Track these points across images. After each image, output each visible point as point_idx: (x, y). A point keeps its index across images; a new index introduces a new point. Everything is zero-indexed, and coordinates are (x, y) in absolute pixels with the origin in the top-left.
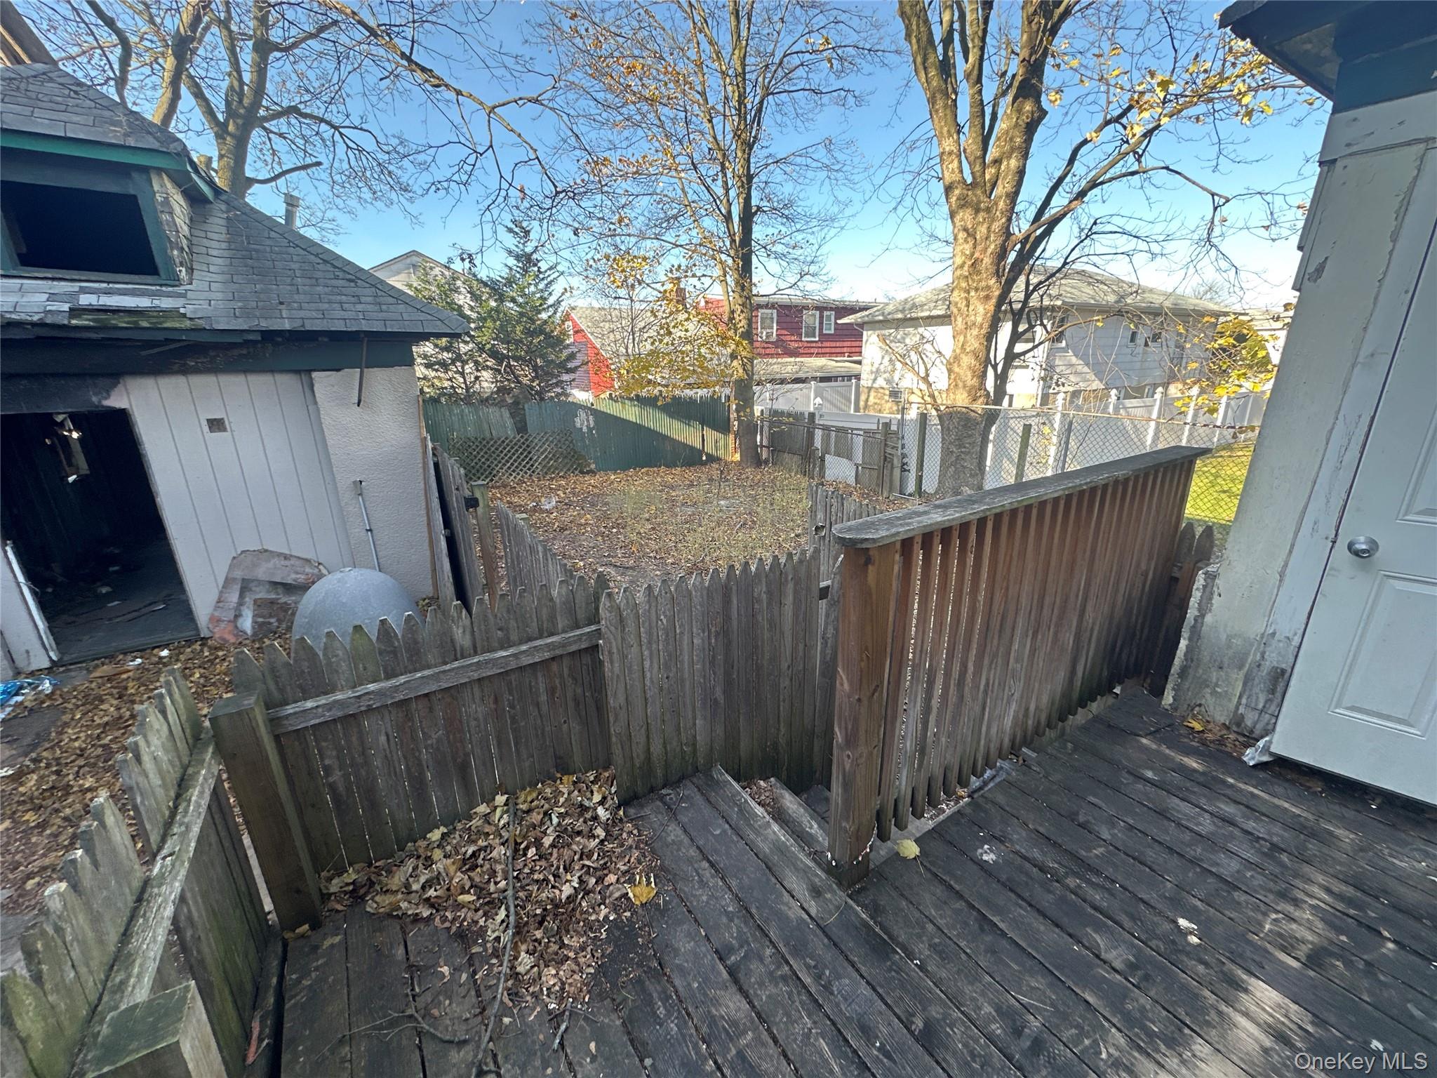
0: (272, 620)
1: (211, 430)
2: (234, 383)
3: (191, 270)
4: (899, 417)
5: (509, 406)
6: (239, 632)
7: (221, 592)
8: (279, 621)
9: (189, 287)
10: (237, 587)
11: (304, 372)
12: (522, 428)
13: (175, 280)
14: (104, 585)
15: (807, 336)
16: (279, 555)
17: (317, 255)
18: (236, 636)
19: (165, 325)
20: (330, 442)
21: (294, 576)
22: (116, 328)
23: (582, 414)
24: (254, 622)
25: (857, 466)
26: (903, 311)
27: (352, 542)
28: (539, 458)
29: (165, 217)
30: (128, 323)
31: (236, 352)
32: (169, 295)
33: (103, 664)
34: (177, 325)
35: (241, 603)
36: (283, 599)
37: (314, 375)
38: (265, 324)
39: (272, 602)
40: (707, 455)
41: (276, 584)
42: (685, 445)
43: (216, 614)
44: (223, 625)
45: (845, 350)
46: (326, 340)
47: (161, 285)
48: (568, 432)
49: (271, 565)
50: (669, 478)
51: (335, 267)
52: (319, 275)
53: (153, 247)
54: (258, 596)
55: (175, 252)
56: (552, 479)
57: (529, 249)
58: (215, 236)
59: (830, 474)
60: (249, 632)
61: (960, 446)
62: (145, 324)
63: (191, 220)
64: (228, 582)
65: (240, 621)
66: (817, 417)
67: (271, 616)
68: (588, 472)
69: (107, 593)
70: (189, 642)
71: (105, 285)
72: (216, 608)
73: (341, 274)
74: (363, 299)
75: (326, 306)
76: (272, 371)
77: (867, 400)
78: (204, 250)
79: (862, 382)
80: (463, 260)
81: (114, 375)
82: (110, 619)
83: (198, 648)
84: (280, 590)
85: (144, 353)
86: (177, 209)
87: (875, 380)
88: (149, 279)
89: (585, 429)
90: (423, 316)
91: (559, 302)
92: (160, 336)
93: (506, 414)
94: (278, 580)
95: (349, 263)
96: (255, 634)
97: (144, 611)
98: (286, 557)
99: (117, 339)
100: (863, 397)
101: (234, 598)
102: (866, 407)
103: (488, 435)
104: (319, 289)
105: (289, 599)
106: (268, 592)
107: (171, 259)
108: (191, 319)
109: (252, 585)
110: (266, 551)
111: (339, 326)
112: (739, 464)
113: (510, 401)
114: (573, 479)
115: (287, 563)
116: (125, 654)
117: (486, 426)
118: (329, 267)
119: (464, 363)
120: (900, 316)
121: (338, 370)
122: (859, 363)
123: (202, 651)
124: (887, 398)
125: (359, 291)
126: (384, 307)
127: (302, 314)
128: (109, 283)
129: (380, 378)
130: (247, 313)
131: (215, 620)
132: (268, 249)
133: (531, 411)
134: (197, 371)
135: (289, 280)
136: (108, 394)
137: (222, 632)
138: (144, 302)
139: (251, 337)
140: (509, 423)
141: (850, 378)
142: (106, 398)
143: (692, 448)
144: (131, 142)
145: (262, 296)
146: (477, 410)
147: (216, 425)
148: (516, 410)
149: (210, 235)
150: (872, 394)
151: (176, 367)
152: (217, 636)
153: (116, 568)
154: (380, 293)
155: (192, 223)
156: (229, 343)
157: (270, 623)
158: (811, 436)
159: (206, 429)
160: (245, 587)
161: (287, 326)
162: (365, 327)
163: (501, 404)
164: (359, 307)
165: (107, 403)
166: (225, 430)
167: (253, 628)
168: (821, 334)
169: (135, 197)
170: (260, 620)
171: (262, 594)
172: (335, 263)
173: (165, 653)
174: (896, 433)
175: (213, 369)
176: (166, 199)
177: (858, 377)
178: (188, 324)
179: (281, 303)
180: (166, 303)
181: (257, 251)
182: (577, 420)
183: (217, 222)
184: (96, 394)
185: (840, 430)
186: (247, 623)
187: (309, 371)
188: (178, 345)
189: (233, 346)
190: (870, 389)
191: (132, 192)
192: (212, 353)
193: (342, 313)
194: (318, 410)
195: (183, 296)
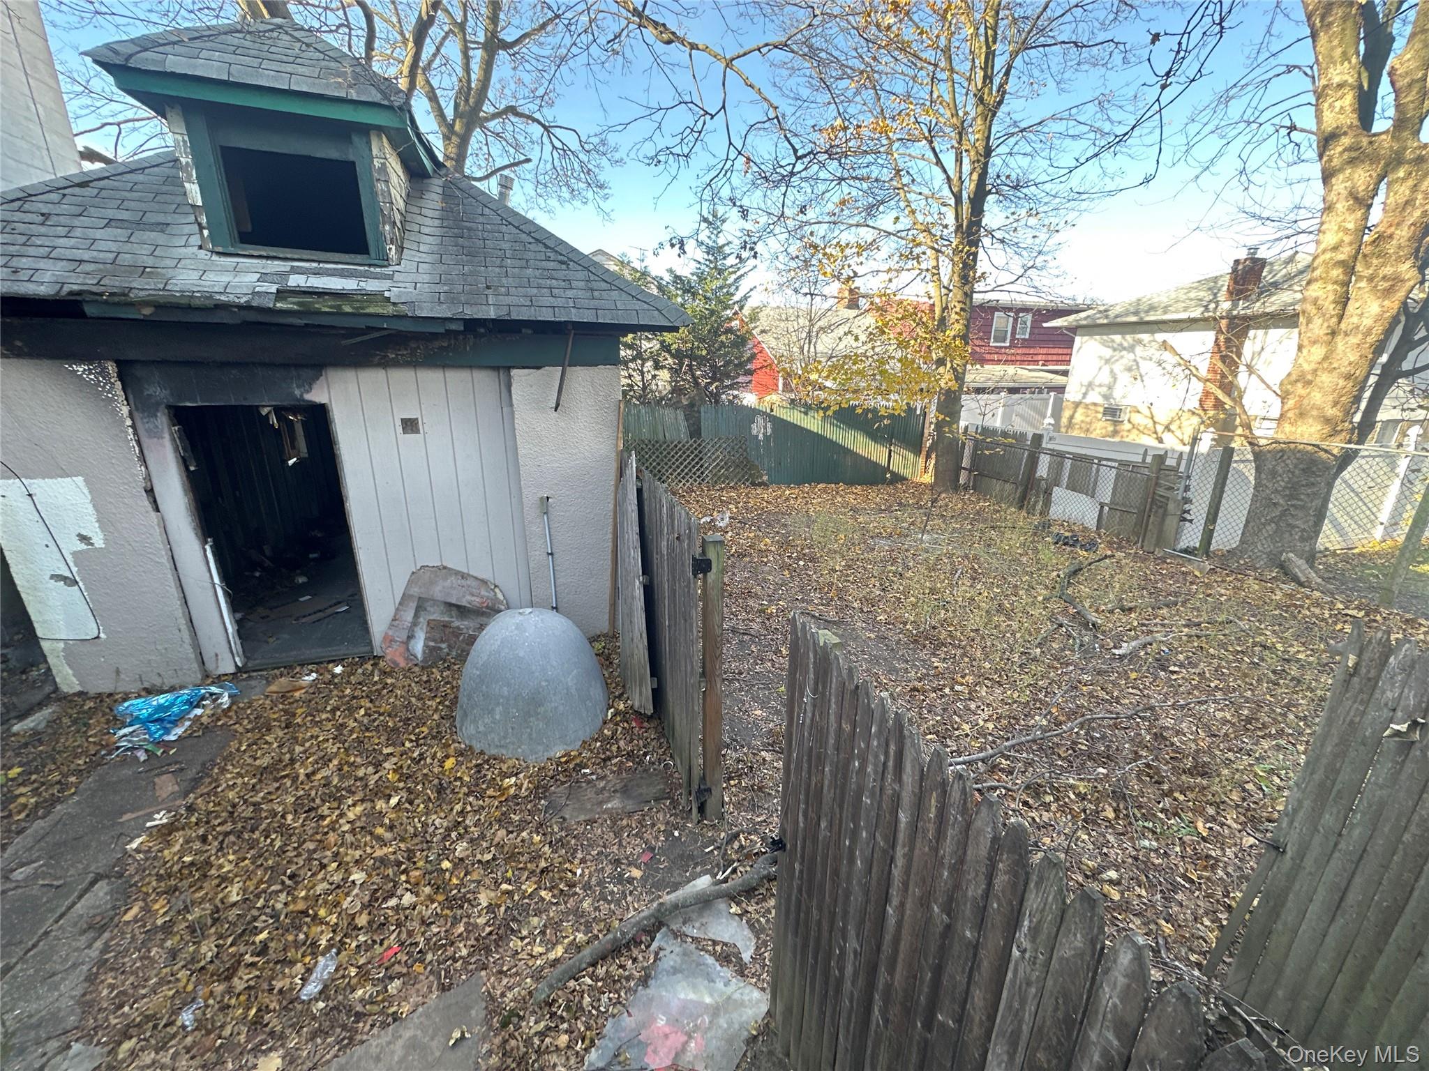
0: (444, 646)
1: (405, 431)
2: (431, 378)
3: (401, 249)
4: (1187, 449)
5: (685, 408)
6: (409, 655)
7: (397, 609)
8: (450, 647)
9: (397, 268)
10: (413, 605)
11: (503, 369)
12: (695, 432)
13: (384, 260)
14: (302, 574)
15: (996, 341)
16: (457, 573)
17: (529, 234)
18: (407, 659)
19: (371, 310)
20: (521, 451)
21: (469, 598)
22: (319, 313)
23: (760, 420)
24: (426, 646)
25: (1102, 505)
26: (1136, 313)
27: (531, 565)
28: (710, 465)
29: (381, 186)
30: (330, 307)
31: (437, 344)
32: (376, 277)
33: (281, 675)
34: (380, 311)
35: (415, 624)
36: (456, 624)
37: (514, 372)
38: (471, 312)
39: (445, 626)
40: (893, 473)
41: (450, 605)
42: (868, 461)
43: (390, 633)
44: (395, 646)
45: (1039, 357)
46: (530, 332)
47: (370, 265)
48: (743, 439)
49: (448, 583)
50: (851, 498)
51: (546, 246)
52: (530, 255)
53: (366, 221)
54: (431, 618)
55: (387, 228)
56: (722, 489)
57: (721, 241)
58: (429, 213)
59: (1056, 511)
60: (420, 656)
61: (1291, 497)
62: (347, 309)
63: (408, 195)
64: (405, 597)
65: (412, 642)
66: (1045, 440)
67: (442, 641)
68: (760, 485)
69: (304, 583)
70: (363, 660)
71: (315, 265)
72: (391, 626)
73: (552, 255)
74: (574, 284)
75: (535, 291)
76: (471, 367)
77: (1072, 417)
78: (416, 228)
79: (1066, 396)
80: (673, 246)
81: (317, 366)
82: (297, 619)
83: (370, 668)
84: (454, 613)
85: (344, 342)
86: (394, 179)
87: (1085, 395)
88: (359, 258)
89: (761, 437)
90: (638, 305)
91: (745, 298)
92: (361, 323)
93: (681, 417)
94: (454, 601)
95: (562, 242)
96: (425, 660)
97: (330, 611)
98: (464, 576)
99: (319, 326)
100: (1066, 414)
101: (409, 616)
102: (1070, 425)
103: (661, 437)
104: (529, 271)
105: (465, 625)
106: (442, 613)
107: (383, 234)
108: (394, 304)
109: (427, 604)
110: (445, 568)
111: (546, 316)
112: (932, 487)
113: (685, 403)
114: (744, 491)
115: (463, 582)
116: (302, 665)
117: (660, 428)
118: (540, 247)
119: (644, 361)
120: (1133, 319)
121: (538, 368)
122: (1065, 373)
123: (372, 674)
124: (1100, 416)
125: (570, 274)
126: (596, 293)
127: (509, 300)
128: (319, 262)
129: (581, 377)
130: (452, 299)
131: (389, 640)
132: (480, 227)
133: (707, 416)
134: (396, 364)
135: (498, 262)
136: (309, 384)
137: (393, 654)
138: (350, 284)
139: (453, 327)
140: (683, 426)
141: (1050, 389)
142: (308, 392)
143: (876, 465)
144: (353, 95)
145: (469, 279)
146: (653, 411)
147: (410, 425)
148: (692, 413)
149: (424, 211)
150: (1080, 410)
151: (376, 360)
152: (388, 657)
153: (315, 555)
154: (592, 277)
155: (409, 198)
156: (431, 333)
157: (440, 649)
158: (1033, 462)
159: (400, 430)
160: (419, 609)
161: (492, 314)
162: (575, 316)
163: (676, 406)
164: (570, 293)
165: (308, 397)
166: (417, 431)
167: (424, 652)
168: (1012, 340)
169: (353, 163)
170: (432, 644)
171: (436, 615)
172: (548, 243)
173: (338, 670)
174: (1175, 470)
175: (413, 363)
176: (383, 164)
177: (1061, 389)
178: (390, 310)
179: (488, 288)
180: (372, 286)
181: (469, 229)
182: (754, 426)
183: (433, 199)
184: (298, 387)
185: (1077, 458)
186: (418, 647)
187: (508, 368)
188: (377, 335)
189: (435, 336)
190: (1077, 405)
191: (351, 158)
192: (413, 345)
193: (551, 299)
194: (513, 413)
195: (390, 277)
